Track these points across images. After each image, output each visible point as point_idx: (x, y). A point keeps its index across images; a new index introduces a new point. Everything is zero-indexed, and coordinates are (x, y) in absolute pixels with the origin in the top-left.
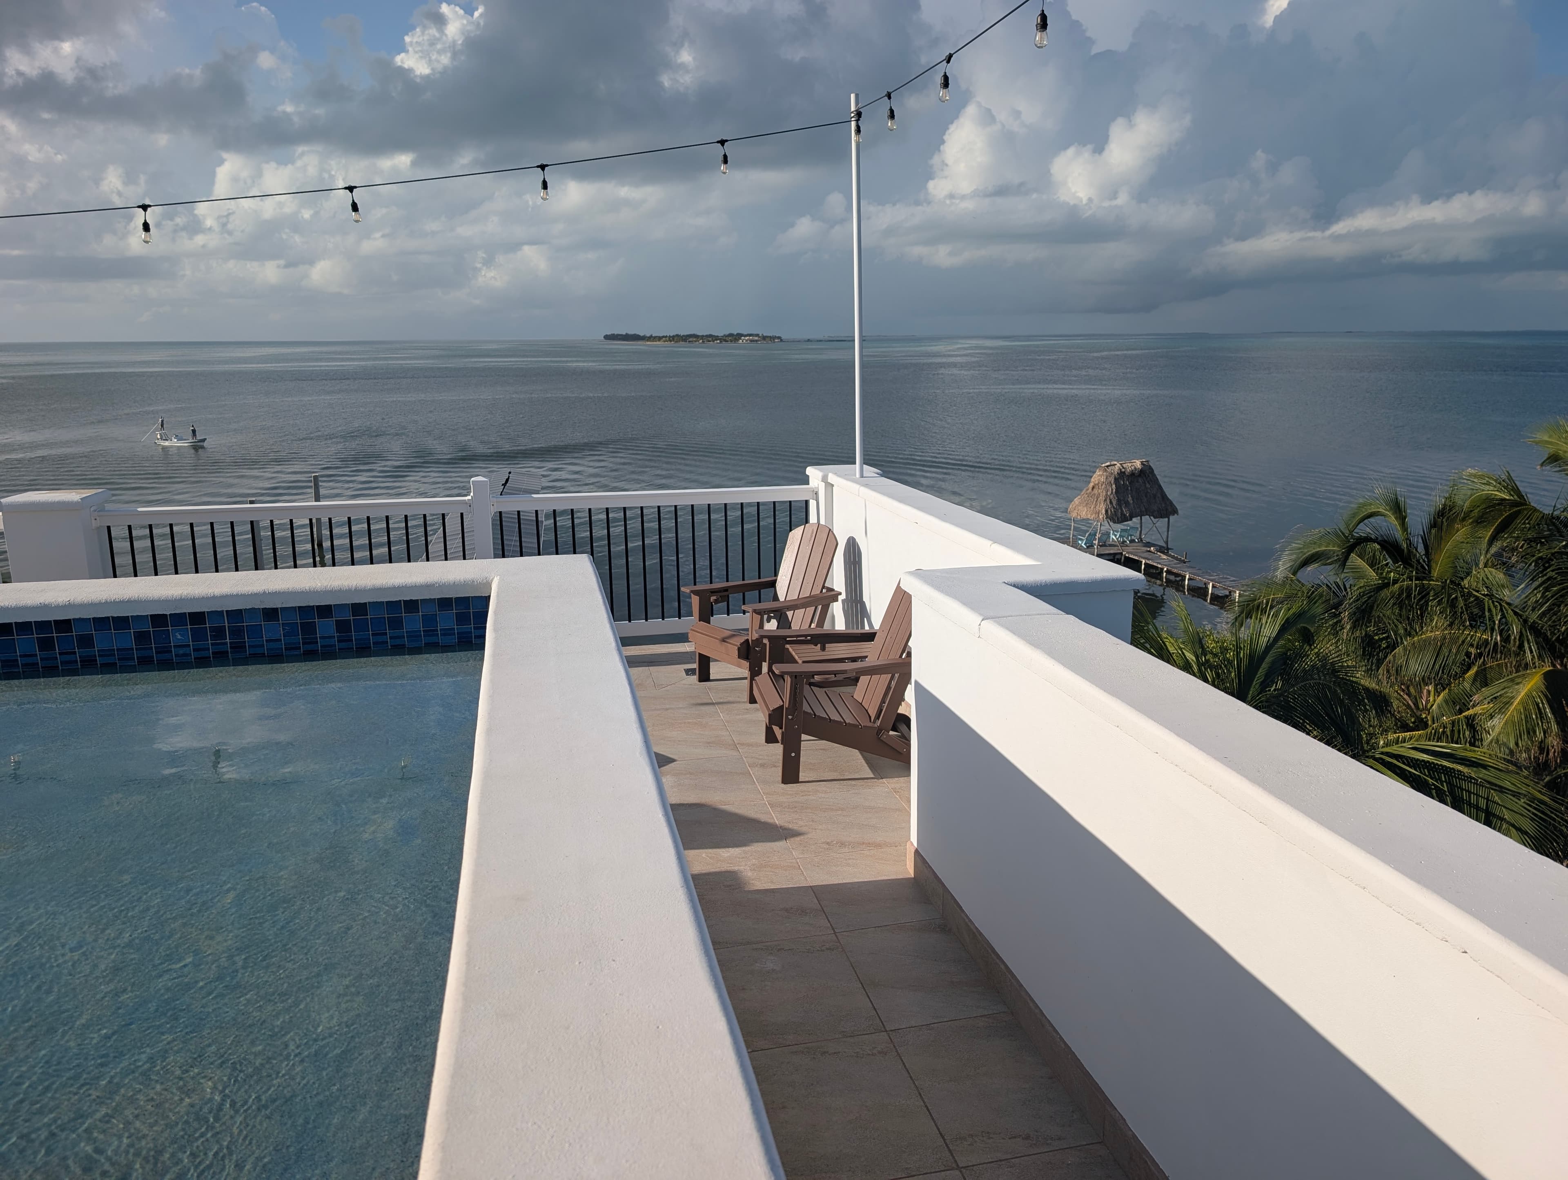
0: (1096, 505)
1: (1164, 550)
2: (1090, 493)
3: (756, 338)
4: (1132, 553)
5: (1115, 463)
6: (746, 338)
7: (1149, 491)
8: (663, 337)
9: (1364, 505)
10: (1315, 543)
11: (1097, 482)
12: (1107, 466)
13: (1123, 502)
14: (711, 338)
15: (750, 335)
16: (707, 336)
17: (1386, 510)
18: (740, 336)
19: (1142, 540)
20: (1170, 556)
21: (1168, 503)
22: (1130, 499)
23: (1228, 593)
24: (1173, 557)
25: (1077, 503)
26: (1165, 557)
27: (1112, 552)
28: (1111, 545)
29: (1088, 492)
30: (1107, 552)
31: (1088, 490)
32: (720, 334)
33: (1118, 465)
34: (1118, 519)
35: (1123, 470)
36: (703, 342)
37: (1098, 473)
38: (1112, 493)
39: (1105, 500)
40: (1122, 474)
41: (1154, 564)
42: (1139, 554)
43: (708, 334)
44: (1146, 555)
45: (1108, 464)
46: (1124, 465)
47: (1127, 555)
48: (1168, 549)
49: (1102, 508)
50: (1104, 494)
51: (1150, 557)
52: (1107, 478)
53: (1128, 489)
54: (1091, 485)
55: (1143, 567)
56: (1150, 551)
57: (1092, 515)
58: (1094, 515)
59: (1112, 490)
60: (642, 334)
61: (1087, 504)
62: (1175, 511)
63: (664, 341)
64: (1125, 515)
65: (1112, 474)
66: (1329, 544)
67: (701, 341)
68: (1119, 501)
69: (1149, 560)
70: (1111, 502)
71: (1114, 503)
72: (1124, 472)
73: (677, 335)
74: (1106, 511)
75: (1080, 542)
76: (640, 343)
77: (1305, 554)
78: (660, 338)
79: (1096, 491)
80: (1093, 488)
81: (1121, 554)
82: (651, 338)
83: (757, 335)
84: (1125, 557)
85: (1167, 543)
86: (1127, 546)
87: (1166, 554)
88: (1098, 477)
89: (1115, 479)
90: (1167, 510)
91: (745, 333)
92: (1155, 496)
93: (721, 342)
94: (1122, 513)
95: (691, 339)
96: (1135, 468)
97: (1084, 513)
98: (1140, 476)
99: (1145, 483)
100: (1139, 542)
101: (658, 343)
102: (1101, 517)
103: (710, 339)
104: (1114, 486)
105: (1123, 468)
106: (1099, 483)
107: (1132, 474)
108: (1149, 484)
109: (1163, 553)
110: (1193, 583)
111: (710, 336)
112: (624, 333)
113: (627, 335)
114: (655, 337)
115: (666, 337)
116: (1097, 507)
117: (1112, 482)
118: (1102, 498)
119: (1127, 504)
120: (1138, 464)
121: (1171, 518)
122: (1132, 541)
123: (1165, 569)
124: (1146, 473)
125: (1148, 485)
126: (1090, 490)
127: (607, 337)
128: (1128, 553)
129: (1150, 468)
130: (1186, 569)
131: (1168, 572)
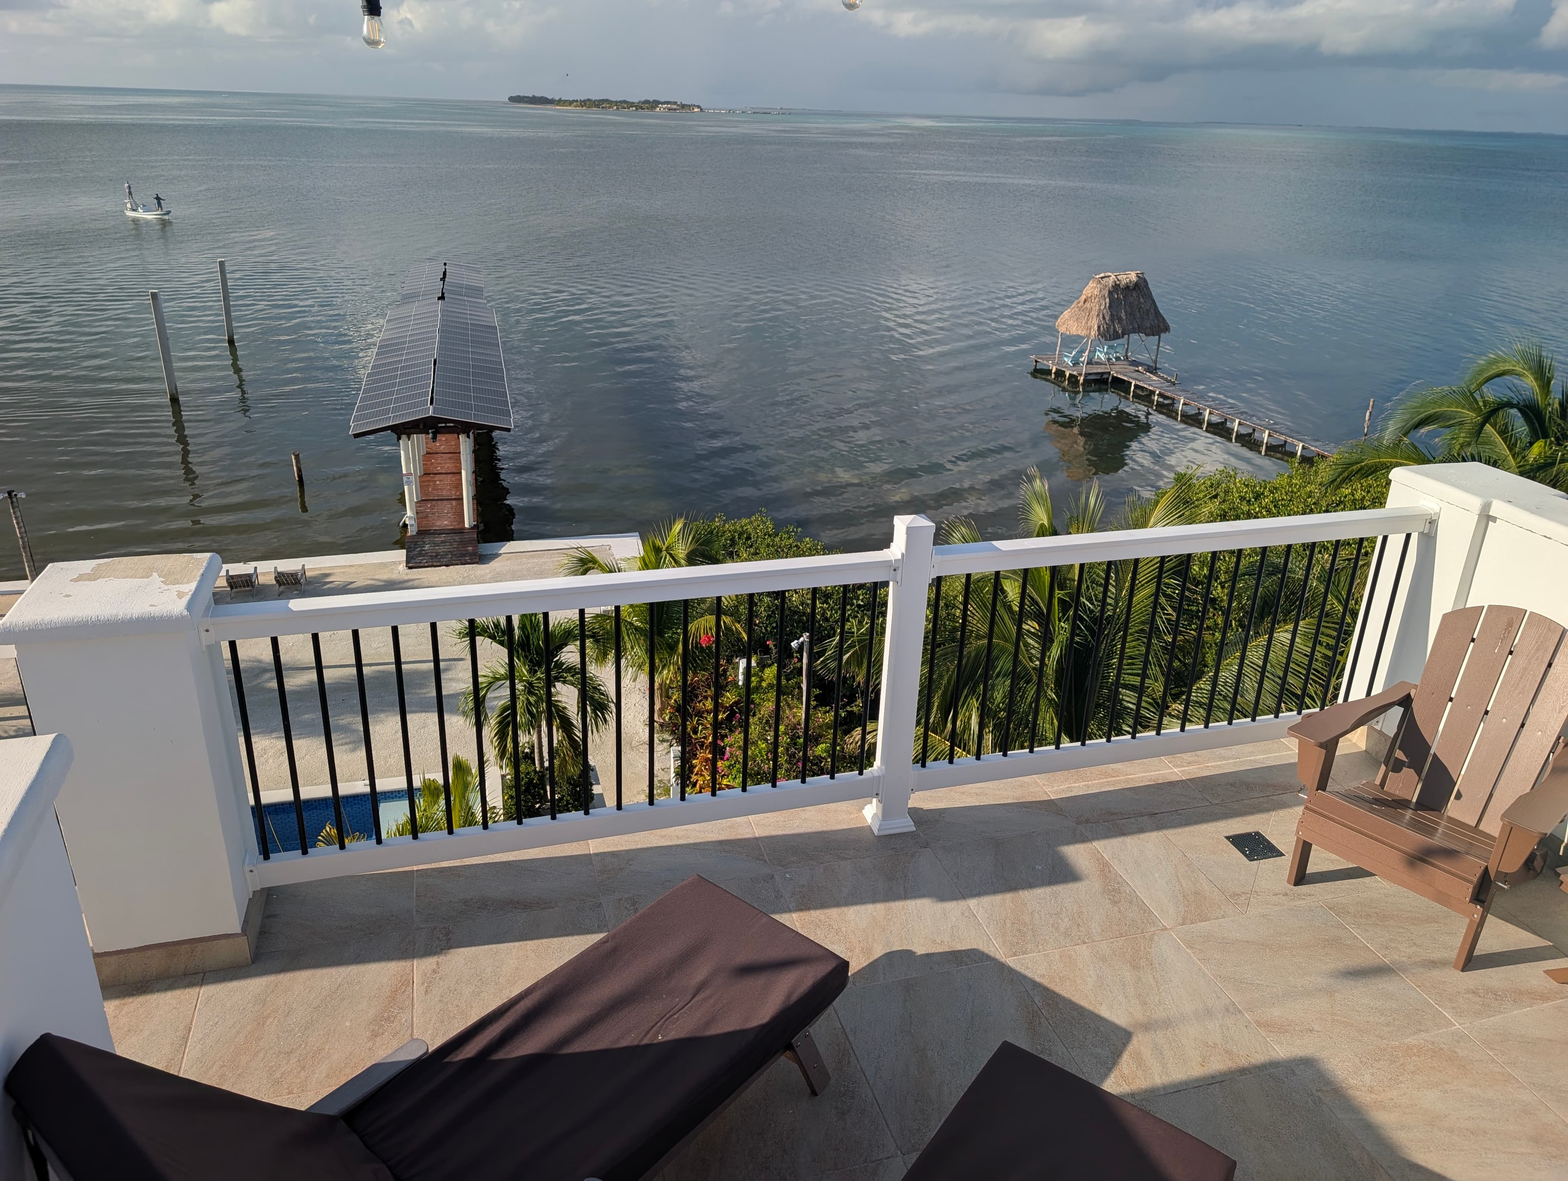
0: (1088, 320)
1: (1153, 370)
2: (1082, 307)
3: (675, 107)
4: (1121, 373)
5: (1110, 274)
6: (664, 106)
7: (1143, 306)
8: (574, 101)
9: (1495, 362)
10: (1435, 403)
11: (1090, 295)
12: (1102, 278)
13: (1116, 318)
14: (628, 104)
15: (668, 103)
16: (621, 102)
17: (1524, 369)
18: (656, 103)
19: (1127, 358)
20: (1159, 376)
21: (1160, 319)
22: (1123, 315)
23: (1251, 431)
24: (1162, 378)
25: (1067, 316)
26: (1155, 378)
27: (1100, 371)
28: (1097, 363)
29: (1080, 305)
30: (1095, 371)
31: (1079, 303)
32: (635, 100)
33: (1113, 276)
34: (1110, 336)
35: (1118, 283)
36: (618, 108)
37: (1091, 284)
38: (1105, 307)
39: (1098, 315)
40: (1116, 287)
41: (1145, 386)
42: (1129, 374)
43: (622, 99)
44: (1135, 375)
45: (1102, 275)
46: (1119, 277)
47: (1115, 375)
48: (1156, 369)
49: (1094, 323)
50: (1097, 308)
51: (1140, 378)
52: (1100, 291)
53: (1121, 303)
54: (1083, 297)
55: (1133, 388)
56: (1138, 371)
57: (1082, 331)
58: (1085, 331)
59: (1106, 304)
60: (550, 97)
61: (1078, 319)
62: (1167, 329)
63: (576, 107)
64: (1117, 332)
65: (1106, 286)
66: (1452, 404)
67: (615, 108)
68: (1112, 316)
69: (1139, 381)
70: (1104, 318)
71: (1107, 318)
72: (1119, 285)
73: (589, 100)
74: (1099, 327)
75: (1066, 359)
76: (549, 107)
77: (1421, 414)
78: (571, 103)
79: (1088, 305)
80: (1085, 301)
81: (1109, 373)
82: (560, 102)
83: (675, 103)
84: (1113, 377)
85: (1155, 362)
86: (1113, 364)
87: (1155, 374)
88: (1091, 289)
89: (1110, 292)
90: (1159, 326)
91: (663, 100)
92: (1148, 311)
93: (637, 109)
94: (1115, 330)
95: (604, 105)
96: (1130, 281)
97: (1074, 329)
98: (1134, 289)
99: (1139, 298)
100: (1124, 360)
101: (569, 108)
102: (1093, 333)
103: (626, 106)
104: (1108, 300)
105: (1118, 280)
106: (1092, 296)
107: (1127, 287)
108: (1144, 298)
109: (1151, 373)
110: (1186, 408)
111: (625, 102)
112: (531, 96)
113: (534, 97)
114: (565, 101)
115: (577, 101)
116: (1089, 323)
117: (1106, 295)
118: (1094, 313)
119: (1120, 320)
120: (1133, 276)
121: (1162, 335)
122: (1118, 359)
123: (1157, 392)
124: (1140, 287)
125: (1142, 300)
126: (1082, 303)
127: (512, 99)
128: (1117, 372)
129: (1145, 281)
130: (1180, 393)
131: (1160, 395)
